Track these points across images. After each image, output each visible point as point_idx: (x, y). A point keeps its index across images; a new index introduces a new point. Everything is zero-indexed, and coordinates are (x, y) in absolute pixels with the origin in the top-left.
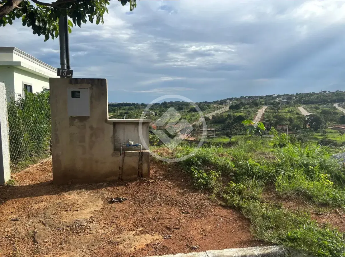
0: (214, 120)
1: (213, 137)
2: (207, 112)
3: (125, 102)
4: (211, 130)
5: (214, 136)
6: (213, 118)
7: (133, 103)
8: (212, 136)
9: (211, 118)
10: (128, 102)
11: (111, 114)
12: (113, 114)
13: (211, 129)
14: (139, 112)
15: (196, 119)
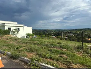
14: (89, 31)
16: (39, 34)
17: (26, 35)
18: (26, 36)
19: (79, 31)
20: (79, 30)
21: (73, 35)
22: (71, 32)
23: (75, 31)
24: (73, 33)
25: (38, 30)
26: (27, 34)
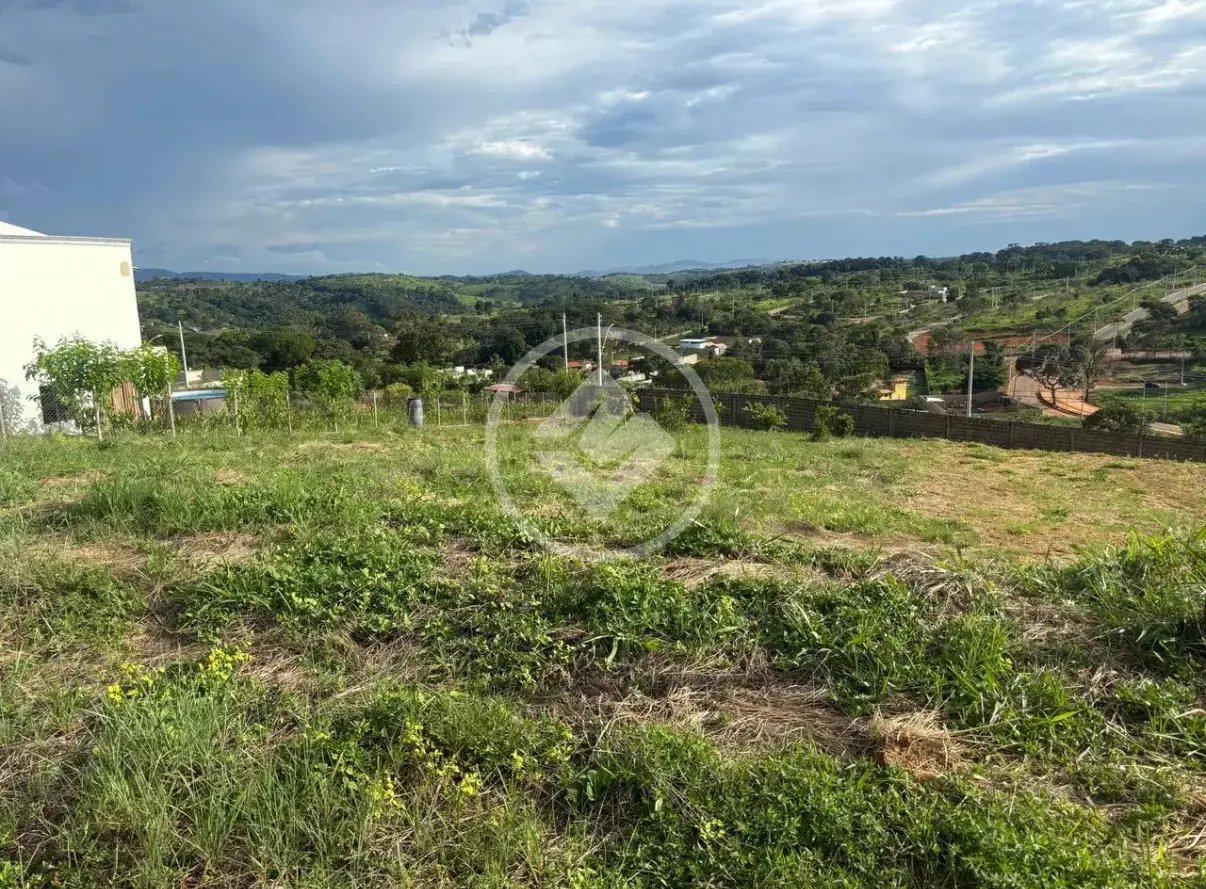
0: (1196, 313)
1: (1177, 386)
2: (1175, 282)
3: (855, 257)
4: (1172, 360)
5: (1179, 382)
6: (1192, 308)
7: (882, 259)
8: (1169, 382)
9: (1182, 308)
10: (865, 256)
11: (786, 301)
12: (791, 303)
13: (1174, 355)
14: (887, 291)
15: (1118, 311)
16: (257, 344)
17: (44, 378)
18: (33, 387)
19: (778, 293)
20: (789, 279)
21: (720, 349)
22: (684, 314)
23: (737, 295)
24: (717, 317)
25: (239, 281)
26: (46, 362)
